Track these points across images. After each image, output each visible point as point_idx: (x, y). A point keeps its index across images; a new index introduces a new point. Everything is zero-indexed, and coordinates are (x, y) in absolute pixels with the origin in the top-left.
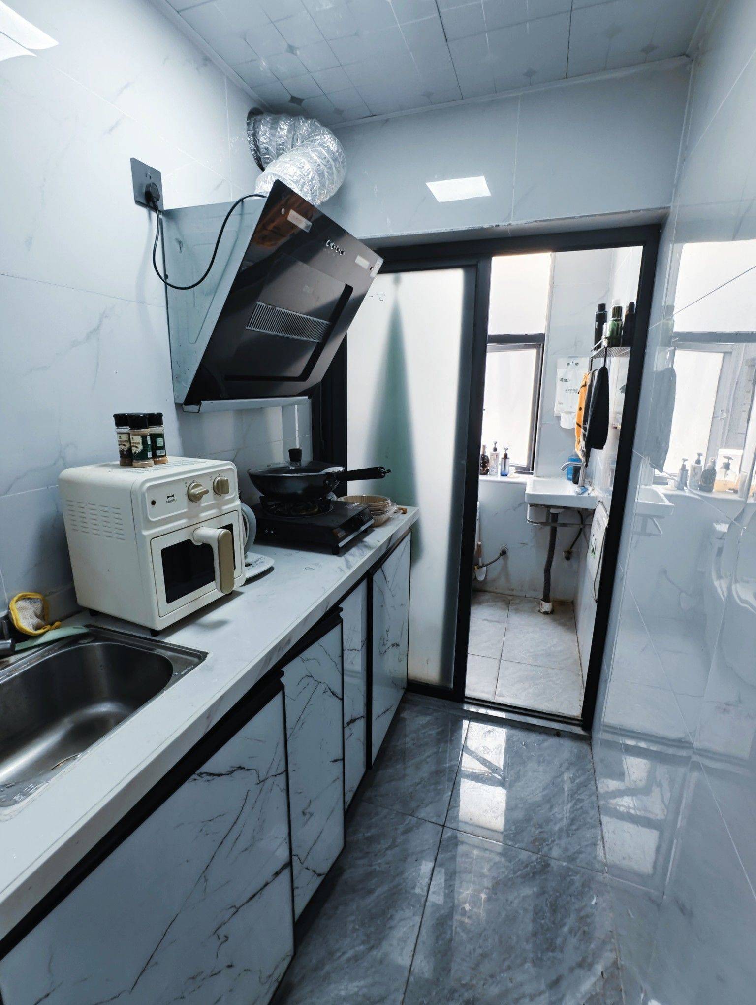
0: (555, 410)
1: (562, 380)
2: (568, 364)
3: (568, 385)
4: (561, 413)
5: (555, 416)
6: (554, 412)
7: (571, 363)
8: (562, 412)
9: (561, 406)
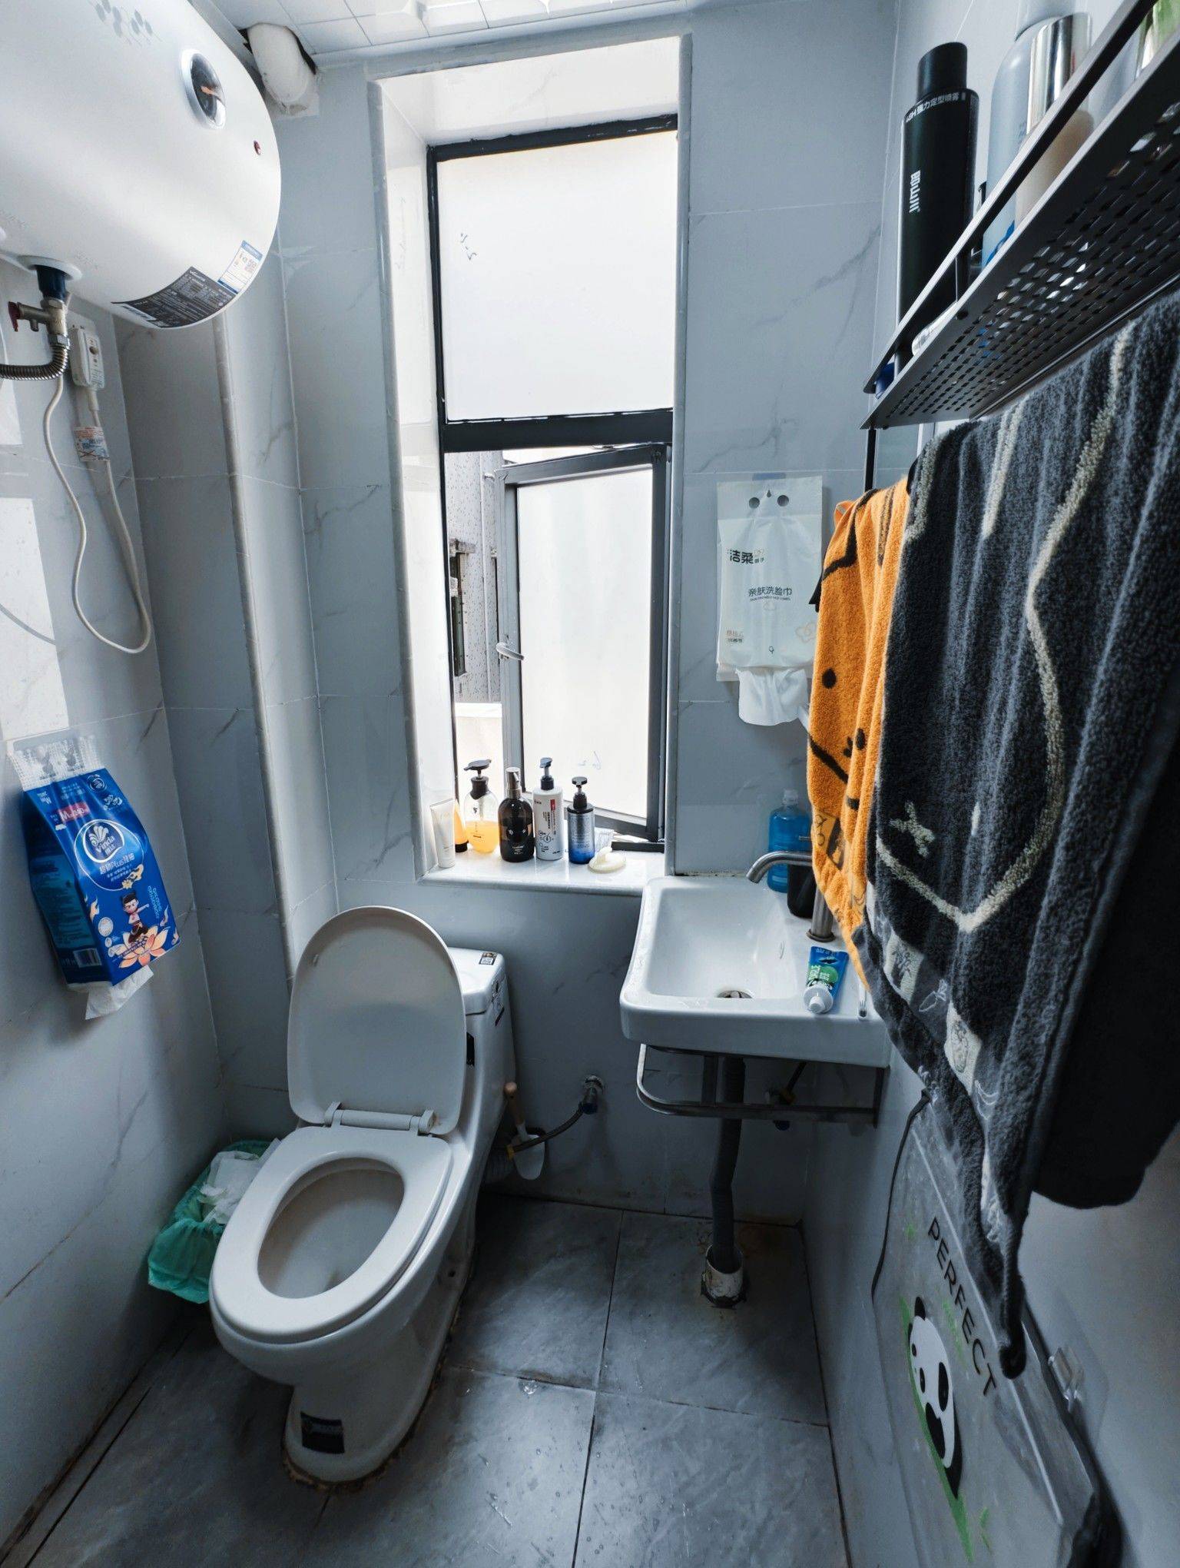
0: (718, 662)
1: (735, 555)
2: (755, 502)
3: (758, 574)
4: (737, 671)
5: (719, 679)
6: (716, 666)
7: (764, 500)
8: (743, 669)
9: (737, 646)
